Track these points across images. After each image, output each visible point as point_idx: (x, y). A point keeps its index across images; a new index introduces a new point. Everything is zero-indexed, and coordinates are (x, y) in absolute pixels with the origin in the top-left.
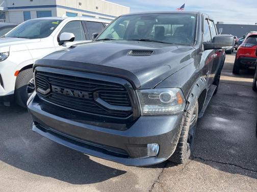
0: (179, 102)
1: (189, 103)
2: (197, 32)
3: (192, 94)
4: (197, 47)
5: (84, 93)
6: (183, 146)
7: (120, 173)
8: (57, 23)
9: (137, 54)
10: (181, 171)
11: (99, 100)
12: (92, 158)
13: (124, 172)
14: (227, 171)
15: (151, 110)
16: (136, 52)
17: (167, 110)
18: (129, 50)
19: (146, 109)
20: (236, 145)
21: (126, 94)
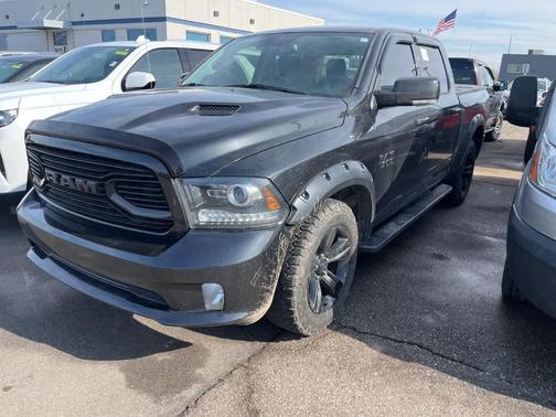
0: (271, 206)
1: (295, 209)
2: (363, 69)
3: (307, 194)
4: (354, 101)
5: (89, 182)
6: (295, 298)
7: (179, 344)
8: (125, 54)
9: (208, 112)
10: (300, 351)
11: (116, 198)
13: (187, 344)
14: (396, 355)
15: (213, 220)
16: (208, 108)
17: (247, 220)
18: (193, 105)
19: (204, 217)
20: (446, 308)
21: (159, 186)
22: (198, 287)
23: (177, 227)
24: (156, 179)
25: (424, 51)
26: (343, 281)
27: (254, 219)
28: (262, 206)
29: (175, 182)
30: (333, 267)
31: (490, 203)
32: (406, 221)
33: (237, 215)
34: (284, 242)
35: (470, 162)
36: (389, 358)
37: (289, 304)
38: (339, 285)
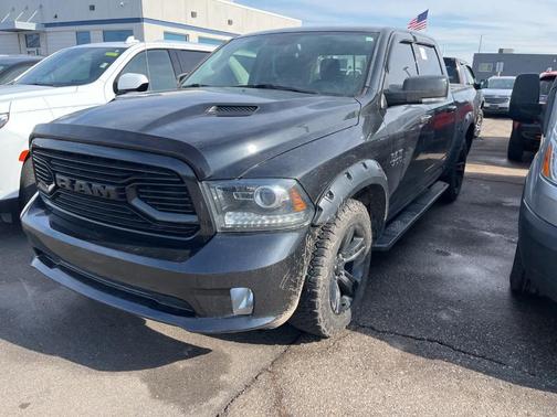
0: (298, 207)
1: (321, 209)
2: (371, 68)
3: (331, 194)
4: (365, 101)
5: (109, 188)
6: (319, 300)
7: (197, 351)
8: (116, 55)
9: (226, 113)
10: (323, 352)
11: (136, 203)
12: (150, 324)
13: (207, 351)
14: (418, 353)
15: (239, 223)
16: (225, 109)
17: (274, 222)
18: (210, 105)
19: (230, 220)
20: (457, 303)
21: (185, 189)
22: (227, 292)
23: (204, 231)
24: (183, 183)
25: (422, 50)
26: (359, 280)
27: (280, 221)
28: (289, 207)
29: (203, 185)
30: (349, 266)
31: (483, 199)
32: (411, 219)
33: (264, 217)
34: (310, 243)
35: (463, 160)
36: (412, 356)
37: (313, 306)
38: (355, 285)
